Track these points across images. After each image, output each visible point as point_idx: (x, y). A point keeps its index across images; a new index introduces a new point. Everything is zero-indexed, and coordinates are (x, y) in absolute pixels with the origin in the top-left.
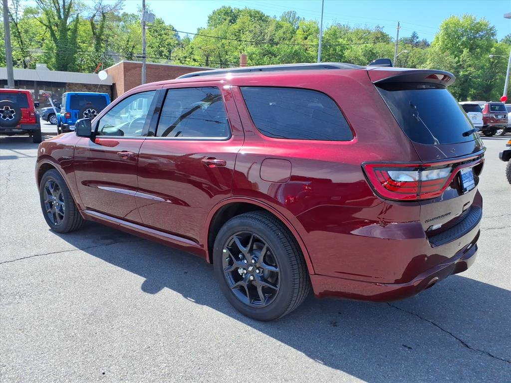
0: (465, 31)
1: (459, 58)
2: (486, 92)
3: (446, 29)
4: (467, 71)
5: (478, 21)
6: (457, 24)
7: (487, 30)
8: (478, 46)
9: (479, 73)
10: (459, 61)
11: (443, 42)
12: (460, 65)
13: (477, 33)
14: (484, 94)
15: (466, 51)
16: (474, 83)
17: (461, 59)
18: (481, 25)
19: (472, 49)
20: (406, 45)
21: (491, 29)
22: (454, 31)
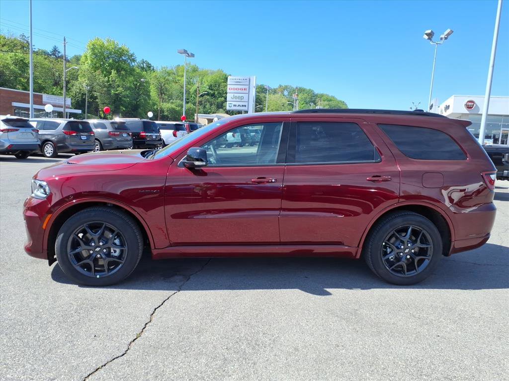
0: (110, 54)
1: (109, 78)
2: (134, 110)
3: (93, 49)
4: (117, 91)
5: (120, 46)
6: (102, 47)
7: (128, 56)
8: (123, 69)
9: (127, 93)
10: (108, 81)
11: (92, 61)
12: (110, 84)
13: (121, 57)
14: (133, 112)
15: (113, 72)
16: (125, 102)
17: (110, 79)
18: (123, 51)
19: (118, 71)
20: (59, 59)
21: (132, 56)
22: (100, 52)
